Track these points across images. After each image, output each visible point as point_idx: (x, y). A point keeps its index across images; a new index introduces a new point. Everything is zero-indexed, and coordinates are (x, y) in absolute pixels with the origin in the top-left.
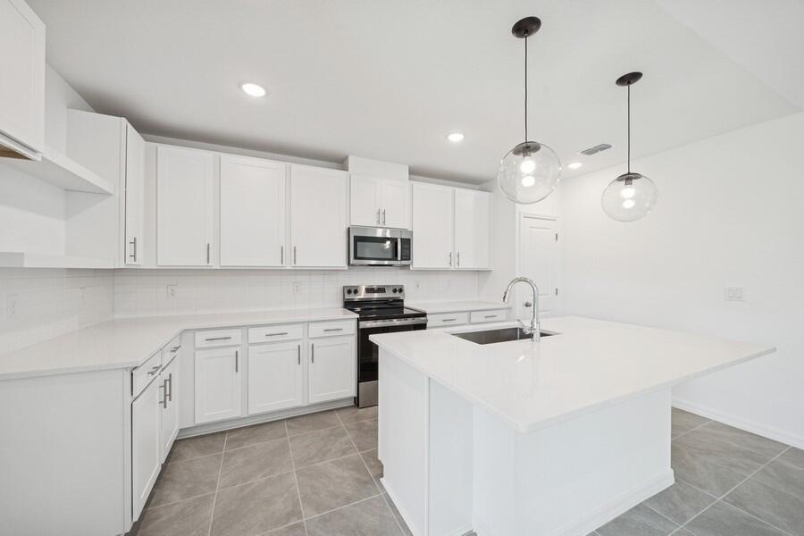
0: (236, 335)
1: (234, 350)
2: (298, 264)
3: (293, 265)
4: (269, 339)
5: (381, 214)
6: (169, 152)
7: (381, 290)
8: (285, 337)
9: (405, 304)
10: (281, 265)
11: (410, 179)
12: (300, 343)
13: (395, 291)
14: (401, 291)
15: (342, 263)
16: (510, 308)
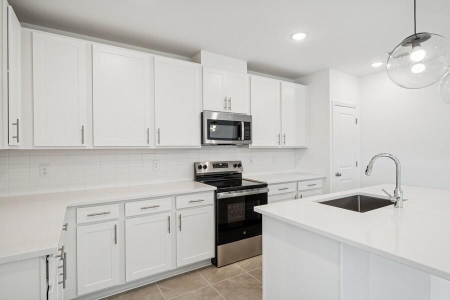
0: (115, 210)
1: (114, 223)
2: (161, 145)
3: (157, 145)
4: (144, 212)
5: (227, 101)
6: (43, 38)
7: (225, 165)
8: (157, 210)
9: (243, 177)
10: (147, 145)
11: (248, 73)
12: (169, 214)
13: (235, 166)
14: (240, 165)
15: (197, 143)
16: (325, 178)
